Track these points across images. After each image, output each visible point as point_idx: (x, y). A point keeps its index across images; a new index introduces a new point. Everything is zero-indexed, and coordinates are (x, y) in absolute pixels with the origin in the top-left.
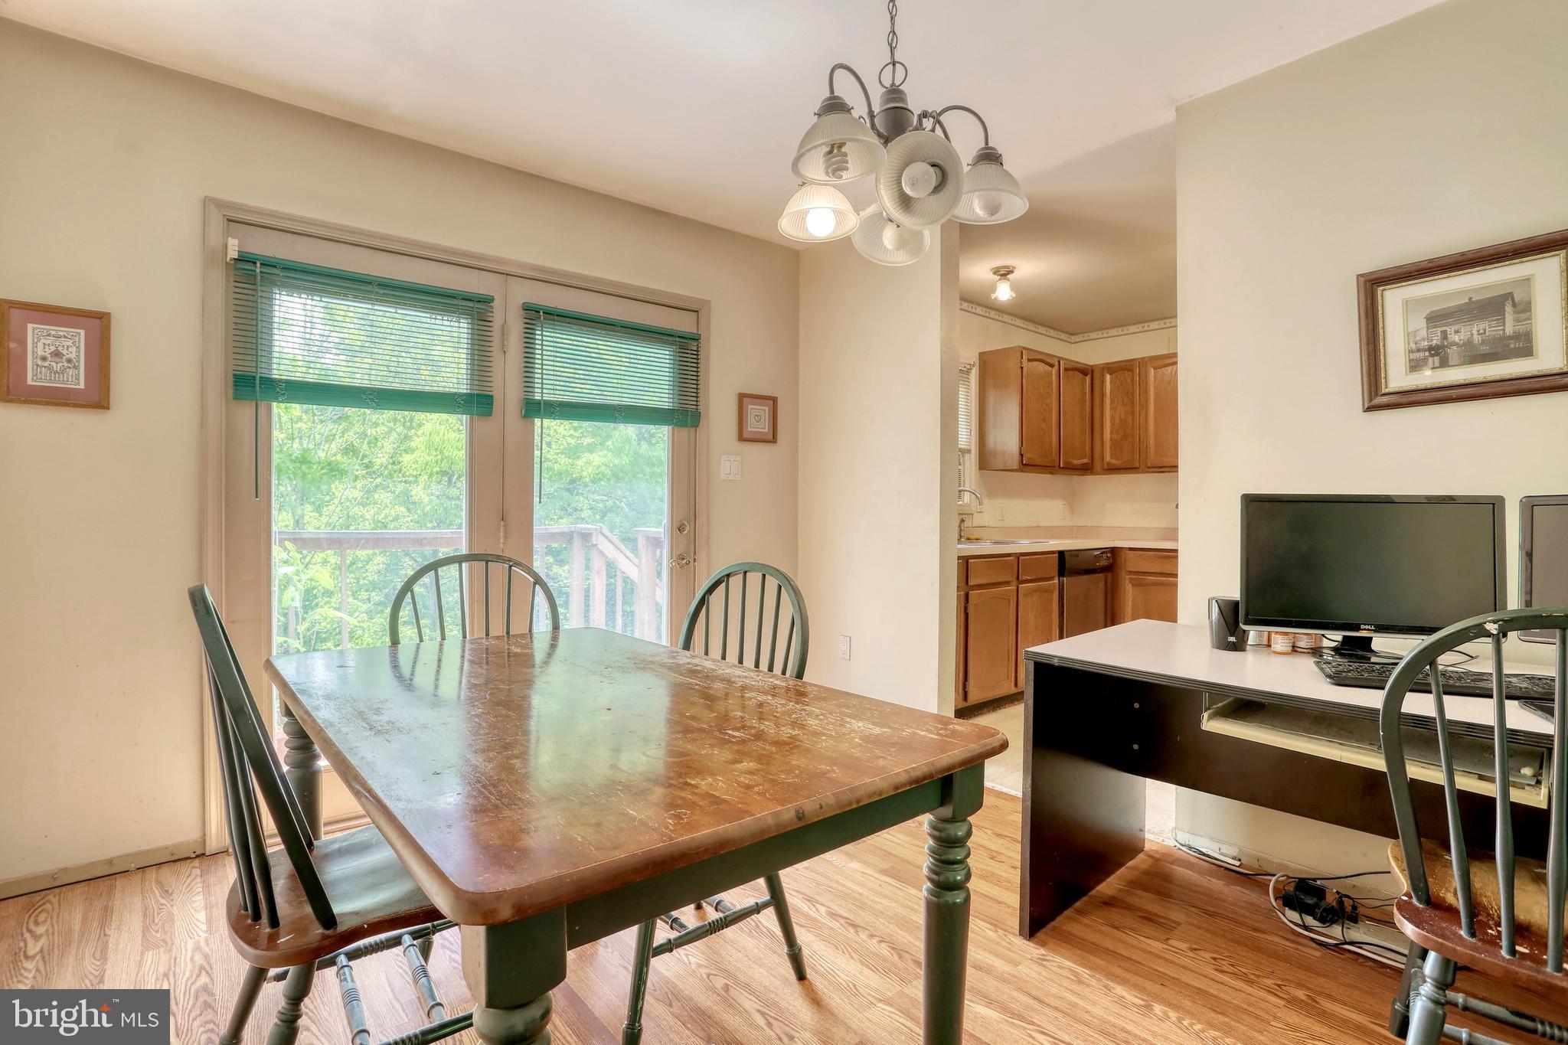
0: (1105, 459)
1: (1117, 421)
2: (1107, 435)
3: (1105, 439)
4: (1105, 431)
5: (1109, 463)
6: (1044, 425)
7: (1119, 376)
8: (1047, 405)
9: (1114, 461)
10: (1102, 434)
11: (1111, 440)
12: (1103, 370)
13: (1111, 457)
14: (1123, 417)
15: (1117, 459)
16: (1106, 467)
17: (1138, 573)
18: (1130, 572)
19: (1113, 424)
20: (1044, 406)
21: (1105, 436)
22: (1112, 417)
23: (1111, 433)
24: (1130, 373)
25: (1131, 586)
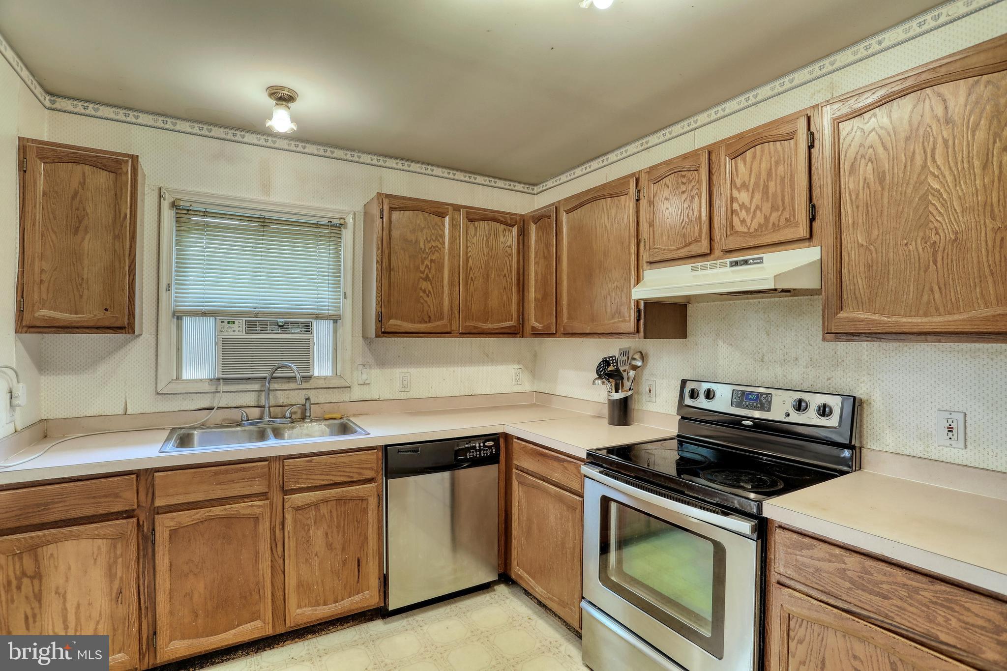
1: (540, 277)
2: (532, 294)
3: (530, 298)
5: (532, 327)
7: (541, 225)
8: (432, 261)
11: (535, 299)
12: (530, 220)
13: (536, 321)
14: (543, 272)
15: (540, 323)
17: (522, 468)
18: (516, 466)
19: (536, 281)
22: (536, 273)
23: (535, 291)
24: (549, 220)
25: (517, 483)
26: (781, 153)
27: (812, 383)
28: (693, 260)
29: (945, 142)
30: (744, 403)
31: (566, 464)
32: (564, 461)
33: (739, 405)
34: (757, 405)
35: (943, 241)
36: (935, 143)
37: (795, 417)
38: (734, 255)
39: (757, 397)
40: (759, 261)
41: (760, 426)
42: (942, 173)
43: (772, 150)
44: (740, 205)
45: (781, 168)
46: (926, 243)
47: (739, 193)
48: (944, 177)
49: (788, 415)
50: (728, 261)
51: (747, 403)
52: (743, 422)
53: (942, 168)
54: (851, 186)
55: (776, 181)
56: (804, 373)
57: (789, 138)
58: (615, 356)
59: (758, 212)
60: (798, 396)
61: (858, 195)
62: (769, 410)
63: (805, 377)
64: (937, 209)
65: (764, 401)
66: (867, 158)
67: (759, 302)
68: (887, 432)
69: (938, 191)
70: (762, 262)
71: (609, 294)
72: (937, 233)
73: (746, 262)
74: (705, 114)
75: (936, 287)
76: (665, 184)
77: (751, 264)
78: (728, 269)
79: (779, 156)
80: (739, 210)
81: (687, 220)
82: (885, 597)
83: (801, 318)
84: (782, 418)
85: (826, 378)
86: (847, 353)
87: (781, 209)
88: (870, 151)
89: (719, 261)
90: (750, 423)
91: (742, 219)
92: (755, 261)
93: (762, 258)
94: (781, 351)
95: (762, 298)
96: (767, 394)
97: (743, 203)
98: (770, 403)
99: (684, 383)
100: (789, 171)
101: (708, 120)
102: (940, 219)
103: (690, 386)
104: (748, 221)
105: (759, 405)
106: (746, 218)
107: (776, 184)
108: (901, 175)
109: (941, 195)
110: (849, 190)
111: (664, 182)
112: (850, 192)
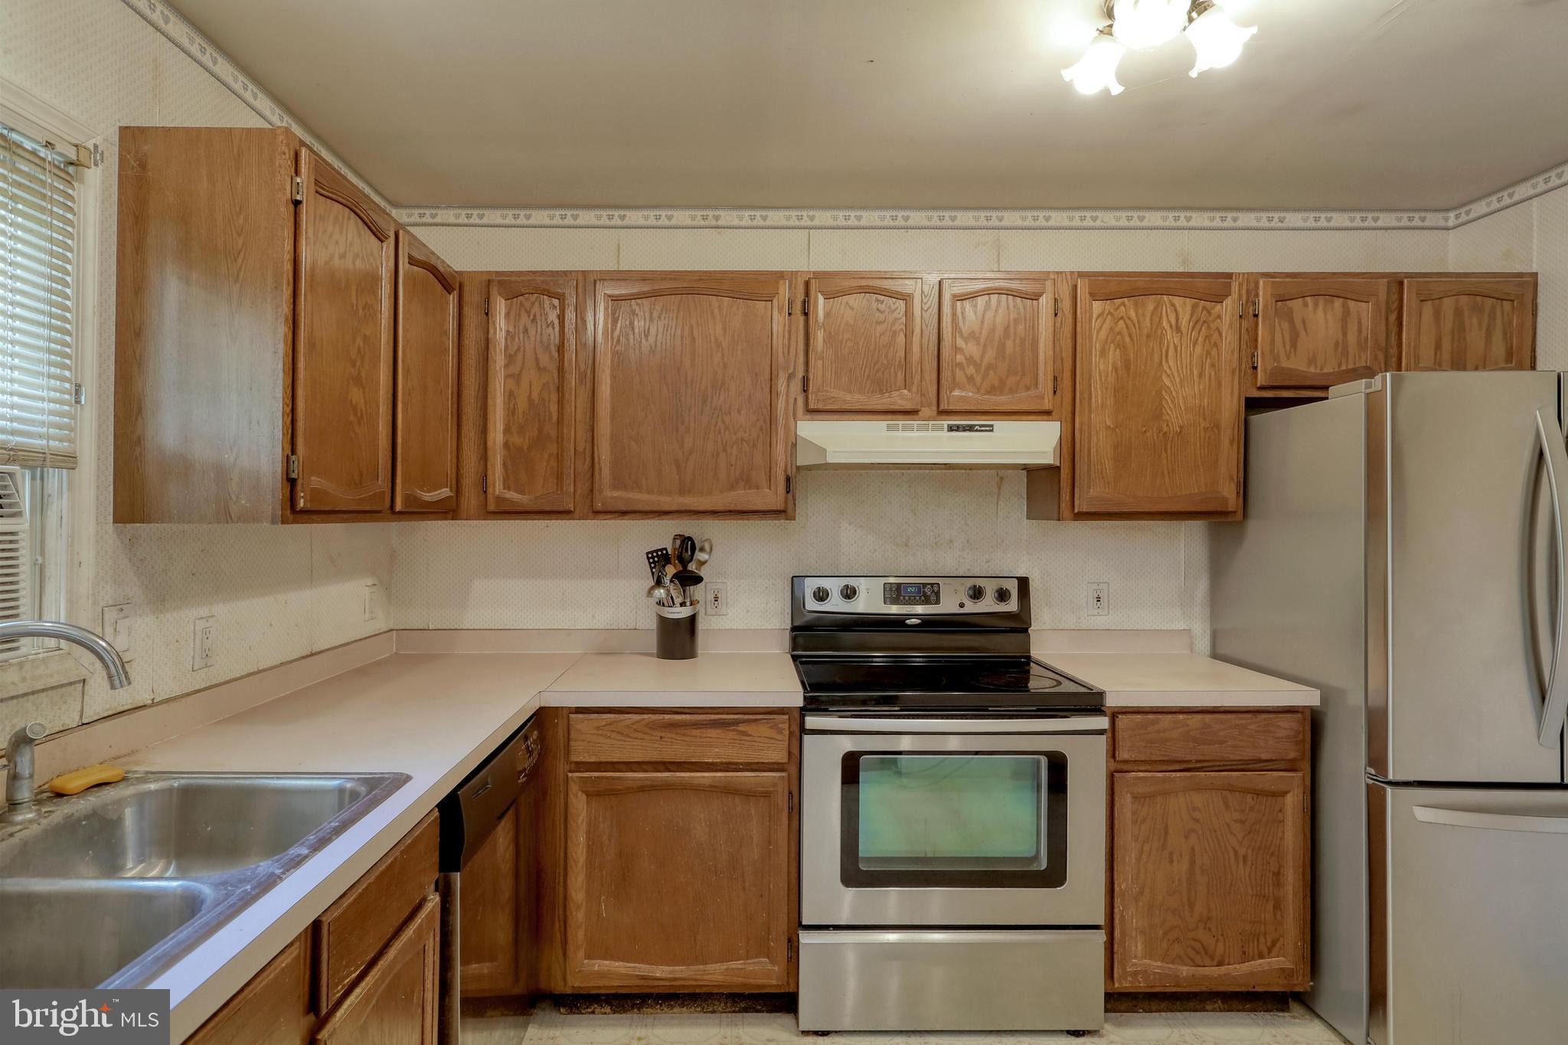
0: (490, 490)
1: (522, 405)
2: (497, 435)
3: (490, 443)
4: (490, 426)
5: (499, 499)
6: (356, 395)
7: (527, 305)
8: (365, 338)
9: (511, 495)
10: (484, 431)
11: (506, 445)
12: (488, 286)
13: (507, 487)
14: (535, 396)
15: (522, 493)
16: (492, 507)
17: (599, 766)
18: (580, 766)
19: (511, 412)
20: (359, 341)
21: (491, 436)
22: (510, 396)
23: (507, 430)
24: (556, 302)
25: (584, 797)
26: (1022, 310)
27: (969, 567)
28: (890, 417)
29: (1176, 347)
30: (902, 598)
31: (742, 728)
32: (737, 723)
33: (895, 601)
34: (920, 599)
35: (1172, 432)
36: (1168, 347)
37: (971, 607)
38: (950, 417)
39: (919, 589)
40: (988, 429)
41: (932, 624)
42: (1172, 374)
43: (1011, 306)
44: (966, 359)
45: (1021, 327)
46: (1160, 432)
47: (966, 344)
48: (1174, 377)
49: (962, 605)
50: (946, 423)
51: (907, 598)
52: (908, 622)
53: (1173, 370)
54: (1102, 367)
55: (1014, 341)
56: (959, 557)
57: (1033, 297)
58: (666, 549)
59: (991, 372)
60: (970, 582)
61: (1107, 376)
62: (937, 602)
63: (961, 561)
64: (1168, 403)
65: (929, 593)
66: (1116, 342)
67: (903, 474)
68: (1045, 610)
69: (1169, 388)
70: (992, 431)
71: (725, 450)
72: (1167, 425)
73: (971, 428)
74: (829, 214)
75: (1166, 472)
76: (847, 303)
77: (977, 431)
78: (946, 434)
79: (1019, 314)
80: (965, 365)
81: (885, 362)
82: (1221, 742)
83: (956, 494)
84: (957, 610)
85: (985, 560)
86: (1006, 533)
87: (1020, 373)
88: (1119, 337)
89: (931, 422)
90: (915, 621)
91: (969, 376)
92: (983, 428)
93: (992, 426)
94: (931, 533)
95: (909, 469)
96: (932, 585)
97: (971, 357)
98: (937, 594)
99: (796, 581)
100: (1031, 334)
101: (831, 223)
102: (1169, 412)
103: (810, 585)
104: (978, 379)
105: (923, 598)
106: (975, 376)
107: (1014, 344)
108: (1143, 367)
109: (1171, 392)
110: (1100, 370)
111: (846, 300)
112: (1100, 373)
